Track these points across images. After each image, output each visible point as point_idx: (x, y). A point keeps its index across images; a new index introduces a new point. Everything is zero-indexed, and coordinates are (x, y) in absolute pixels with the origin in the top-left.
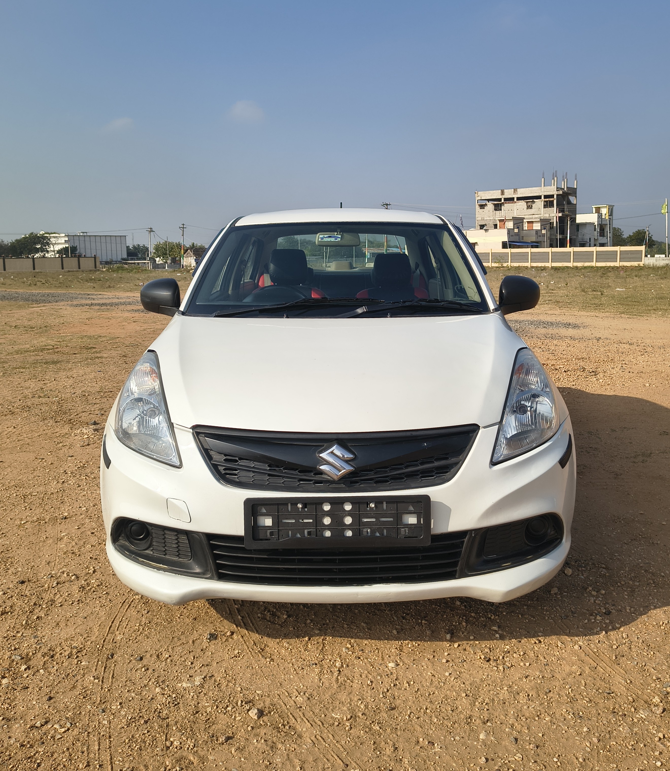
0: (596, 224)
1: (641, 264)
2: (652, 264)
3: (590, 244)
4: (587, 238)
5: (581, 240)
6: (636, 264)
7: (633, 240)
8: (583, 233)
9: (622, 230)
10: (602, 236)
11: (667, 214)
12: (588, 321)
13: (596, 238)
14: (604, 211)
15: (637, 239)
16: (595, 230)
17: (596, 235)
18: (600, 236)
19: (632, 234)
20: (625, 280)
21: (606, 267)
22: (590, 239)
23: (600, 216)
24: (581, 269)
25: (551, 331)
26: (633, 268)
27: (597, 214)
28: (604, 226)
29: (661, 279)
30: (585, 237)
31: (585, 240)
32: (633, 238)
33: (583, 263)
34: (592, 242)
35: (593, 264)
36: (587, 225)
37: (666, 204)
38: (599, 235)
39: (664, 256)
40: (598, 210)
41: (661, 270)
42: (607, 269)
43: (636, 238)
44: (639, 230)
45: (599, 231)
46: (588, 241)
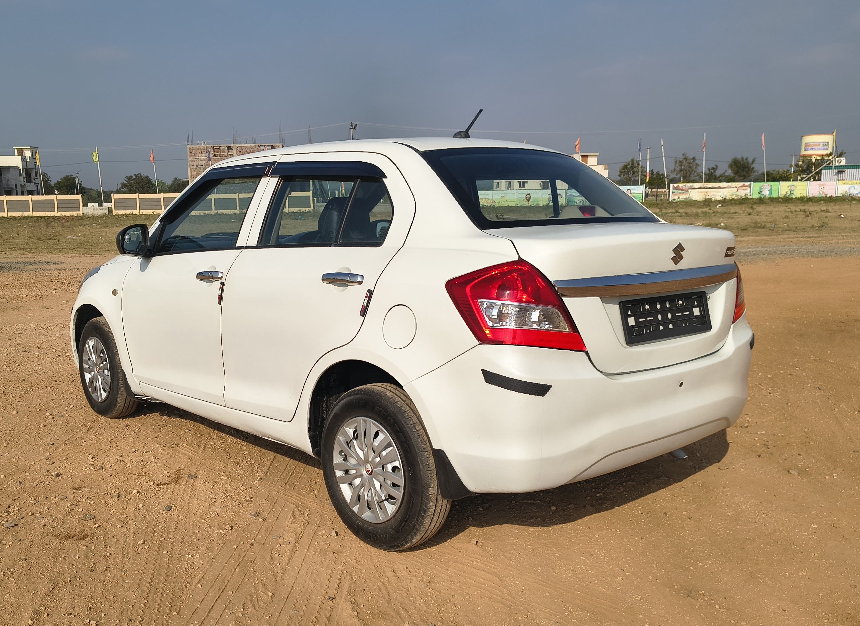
0: (21, 168)
1: (81, 213)
2: (90, 213)
3: (17, 191)
4: (12, 183)
5: (6, 187)
6: (75, 213)
7: (62, 187)
8: (7, 178)
9: (48, 175)
10: (29, 182)
11: (98, 162)
12: (61, 260)
13: (23, 184)
14: (28, 154)
15: (66, 186)
16: (20, 175)
17: (23, 181)
18: (27, 182)
19: (60, 180)
20: (73, 229)
21: (46, 217)
22: (16, 185)
23: (24, 159)
24: (19, 219)
25: (37, 266)
26: (72, 218)
27: (20, 156)
28: (29, 170)
29: (105, 227)
30: (10, 183)
31: (11, 187)
32: (62, 184)
33: (21, 213)
34: (19, 190)
35: (30, 214)
36: (11, 170)
37: (97, 153)
38: (25, 180)
39: (97, 205)
40: (21, 152)
41: (100, 219)
42: (48, 219)
43: (66, 184)
44: (67, 176)
45: (25, 176)
46: (15, 188)
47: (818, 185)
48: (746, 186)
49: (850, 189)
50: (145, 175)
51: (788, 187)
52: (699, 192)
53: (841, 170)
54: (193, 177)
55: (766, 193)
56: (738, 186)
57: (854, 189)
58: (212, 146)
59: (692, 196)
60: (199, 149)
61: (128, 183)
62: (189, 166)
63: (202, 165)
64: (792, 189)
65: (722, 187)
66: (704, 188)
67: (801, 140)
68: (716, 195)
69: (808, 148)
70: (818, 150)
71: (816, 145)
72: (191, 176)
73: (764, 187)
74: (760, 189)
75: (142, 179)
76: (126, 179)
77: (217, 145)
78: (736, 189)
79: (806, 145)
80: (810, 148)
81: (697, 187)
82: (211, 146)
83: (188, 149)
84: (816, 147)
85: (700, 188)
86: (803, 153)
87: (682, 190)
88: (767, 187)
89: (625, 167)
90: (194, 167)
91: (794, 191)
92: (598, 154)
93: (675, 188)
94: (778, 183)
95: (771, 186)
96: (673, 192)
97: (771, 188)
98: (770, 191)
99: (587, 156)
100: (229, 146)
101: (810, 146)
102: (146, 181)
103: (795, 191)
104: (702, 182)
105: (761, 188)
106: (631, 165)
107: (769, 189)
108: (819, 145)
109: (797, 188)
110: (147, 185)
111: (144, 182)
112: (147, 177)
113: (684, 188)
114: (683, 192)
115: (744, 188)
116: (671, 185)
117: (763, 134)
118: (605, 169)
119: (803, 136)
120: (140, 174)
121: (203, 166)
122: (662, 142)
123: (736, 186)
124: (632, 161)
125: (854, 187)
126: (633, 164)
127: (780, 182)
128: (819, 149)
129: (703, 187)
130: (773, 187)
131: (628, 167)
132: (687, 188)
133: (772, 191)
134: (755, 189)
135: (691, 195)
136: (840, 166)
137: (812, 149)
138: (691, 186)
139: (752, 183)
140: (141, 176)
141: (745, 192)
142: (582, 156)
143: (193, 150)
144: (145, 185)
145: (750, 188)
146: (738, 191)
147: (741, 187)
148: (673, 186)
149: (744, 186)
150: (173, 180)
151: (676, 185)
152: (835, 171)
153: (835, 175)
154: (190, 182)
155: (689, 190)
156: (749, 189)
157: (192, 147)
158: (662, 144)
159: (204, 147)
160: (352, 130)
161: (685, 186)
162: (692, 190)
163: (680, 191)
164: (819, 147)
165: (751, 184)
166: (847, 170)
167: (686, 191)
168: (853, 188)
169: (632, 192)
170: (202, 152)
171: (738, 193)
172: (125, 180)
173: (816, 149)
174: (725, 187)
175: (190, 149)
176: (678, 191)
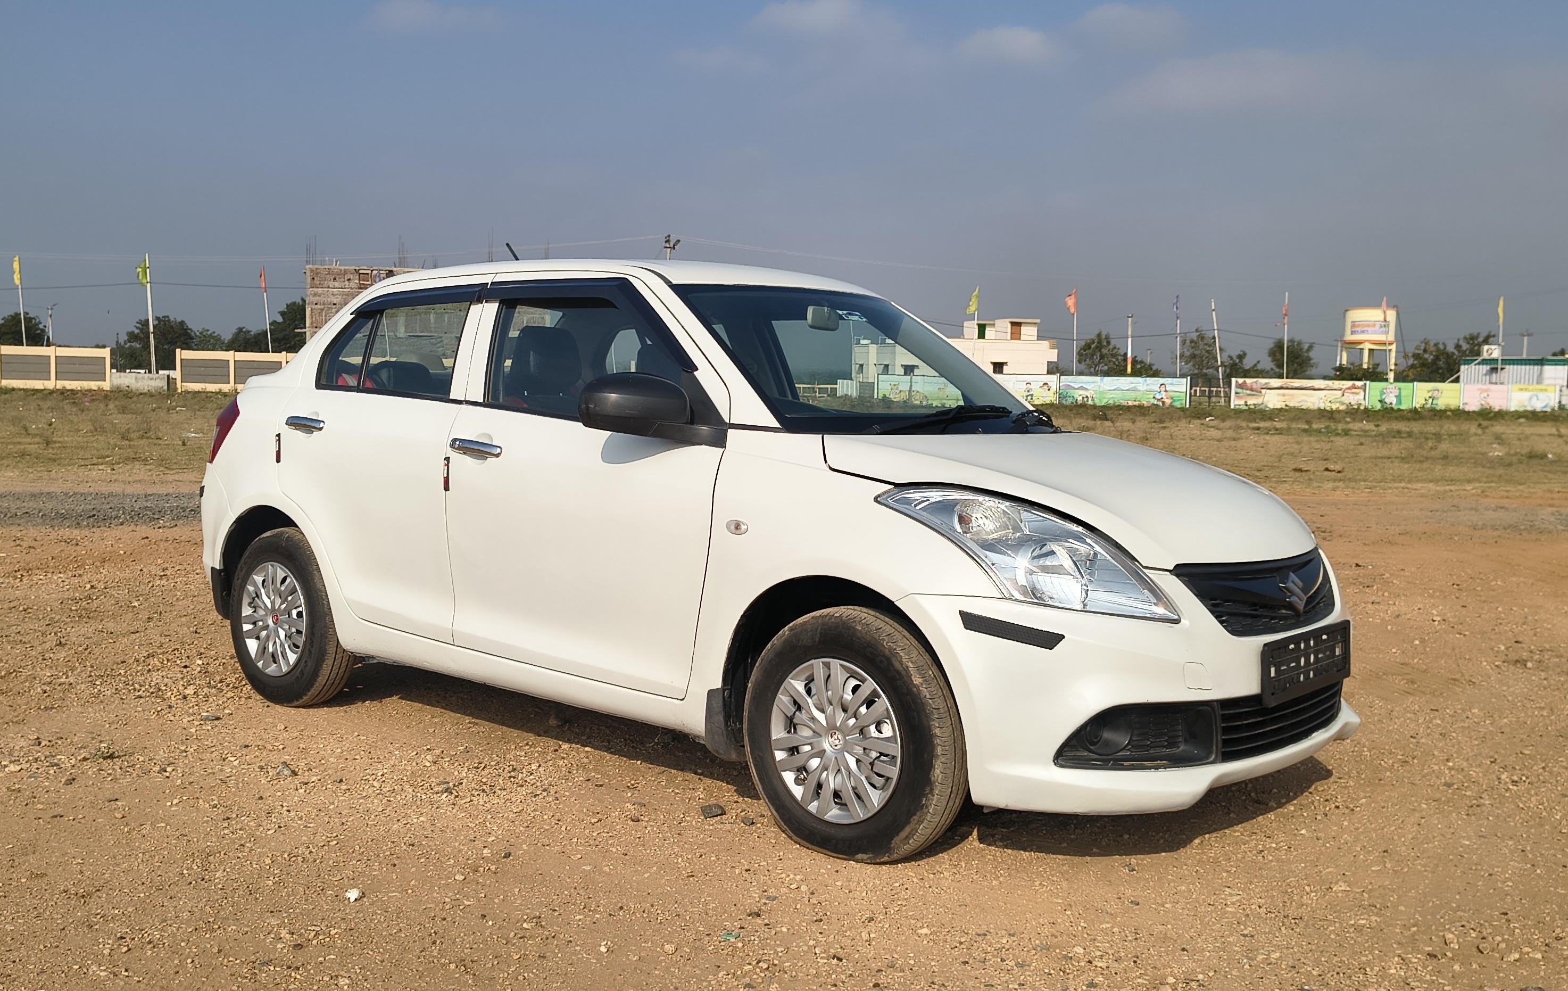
1: (105, 385)
2: (125, 386)
6: (93, 385)
15: (13, 333)
47: (1479, 390)
48: (1359, 388)
49: (1531, 399)
50: (179, 320)
51: (1429, 391)
52: (1279, 395)
53: (1494, 367)
54: (315, 325)
55: (1391, 399)
56: (1344, 387)
57: (1538, 399)
58: (357, 268)
59: (1268, 401)
60: (329, 274)
61: (143, 333)
62: (309, 304)
63: (334, 304)
64: (1434, 395)
65: (1317, 387)
66: (1287, 388)
67: (1344, 317)
68: (1306, 402)
69: (1356, 329)
70: (1372, 333)
71: (1369, 326)
72: (312, 323)
73: (1388, 391)
74: (1381, 396)
75: (172, 327)
76: (138, 325)
77: (365, 268)
78: (1340, 393)
79: (1354, 324)
80: (1359, 329)
81: (1276, 386)
82: (354, 268)
83: (308, 273)
84: (1370, 329)
85: (1281, 388)
86: (1349, 337)
87: (1252, 390)
88: (1393, 391)
89: (1088, 346)
90: (318, 306)
91: (1438, 398)
92: (1038, 321)
93: (1239, 386)
94: (1411, 384)
95: (1400, 389)
96: (1236, 393)
97: (1400, 393)
98: (1399, 397)
99: (1019, 324)
100: (391, 271)
101: (1359, 326)
102: (179, 332)
103: (1440, 399)
104: (1283, 378)
105: (1382, 393)
106: (1098, 343)
107: (1397, 394)
108: (1374, 326)
109: (1443, 395)
110: (182, 339)
111: (176, 333)
112: (182, 323)
113: (1254, 387)
114: (1254, 393)
115: (1354, 390)
116: (1234, 380)
117: (1385, 298)
118: (1052, 348)
119: (1347, 311)
120: (168, 317)
121: (337, 306)
122: (1213, 304)
123: (1341, 386)
124: (1099, 335)
125: (1537, 396)
126: (1100, 342)
127: (1415, 383)
128: (1374, 333)
129: (1285, 386)
130: (1402, 391)
131: (1093, 346)
132: (1259, 386)
133: (1402, 398)
134: (1372, 393)
135: (1265, 400)
136: (1489, 360)
137: (1363, 332)
138: (1266, 383)
139: (1368, 383)
140: (169, 321)
141: (1357, 397)
142: (1013, 324)
143: (317, 274)
144: (177, 337)
145: (1365, 391)
146: (1343, 395)
147: (1349, 388)
148: (1237, 382)
149: (1354, 387)
150: (234, 331)
151: (1241, 381)
152: (1486, 368)
153: (1486, 375)
154: (308, 334)
155: (1263, 391)
156: (1362, 393)
157: (317, 269)
158: (1213, 308)
159: (341, 270)
160: (669, 250)
161: (1256, 382)
162: (1268, 391)
163: (1249, 392)
164: (1373, 329)
165: (1365, 384)
166: (1507, 367)
167: (1256, 391)
168: (1535, 398)
169: (1167, 389)
170: (335, 279)
171: (1343, 399)
172: (137, 328)
173: (1370, 332)
174: (1322, 387)
175: (312, 271)
176: (1244, 391)
